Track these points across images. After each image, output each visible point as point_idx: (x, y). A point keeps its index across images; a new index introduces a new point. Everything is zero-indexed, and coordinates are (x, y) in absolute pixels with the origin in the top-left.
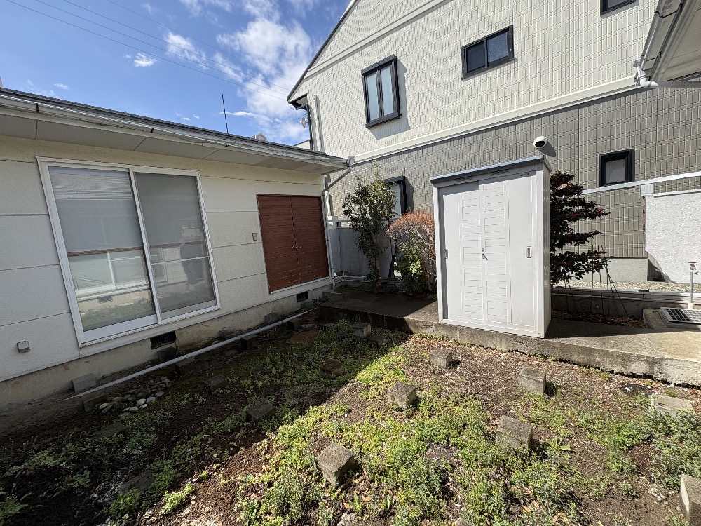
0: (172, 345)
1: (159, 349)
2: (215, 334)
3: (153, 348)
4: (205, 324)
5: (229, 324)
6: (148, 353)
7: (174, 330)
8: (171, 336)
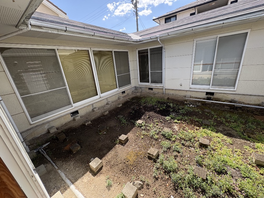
0: (212, 96)
1: (208, 96)
2: (230, 99)
3: (206, 95)
4: (227, 94)
5: (237, 98)
6: (204, 96)
7: (214, 92)
8: (212, 94)
